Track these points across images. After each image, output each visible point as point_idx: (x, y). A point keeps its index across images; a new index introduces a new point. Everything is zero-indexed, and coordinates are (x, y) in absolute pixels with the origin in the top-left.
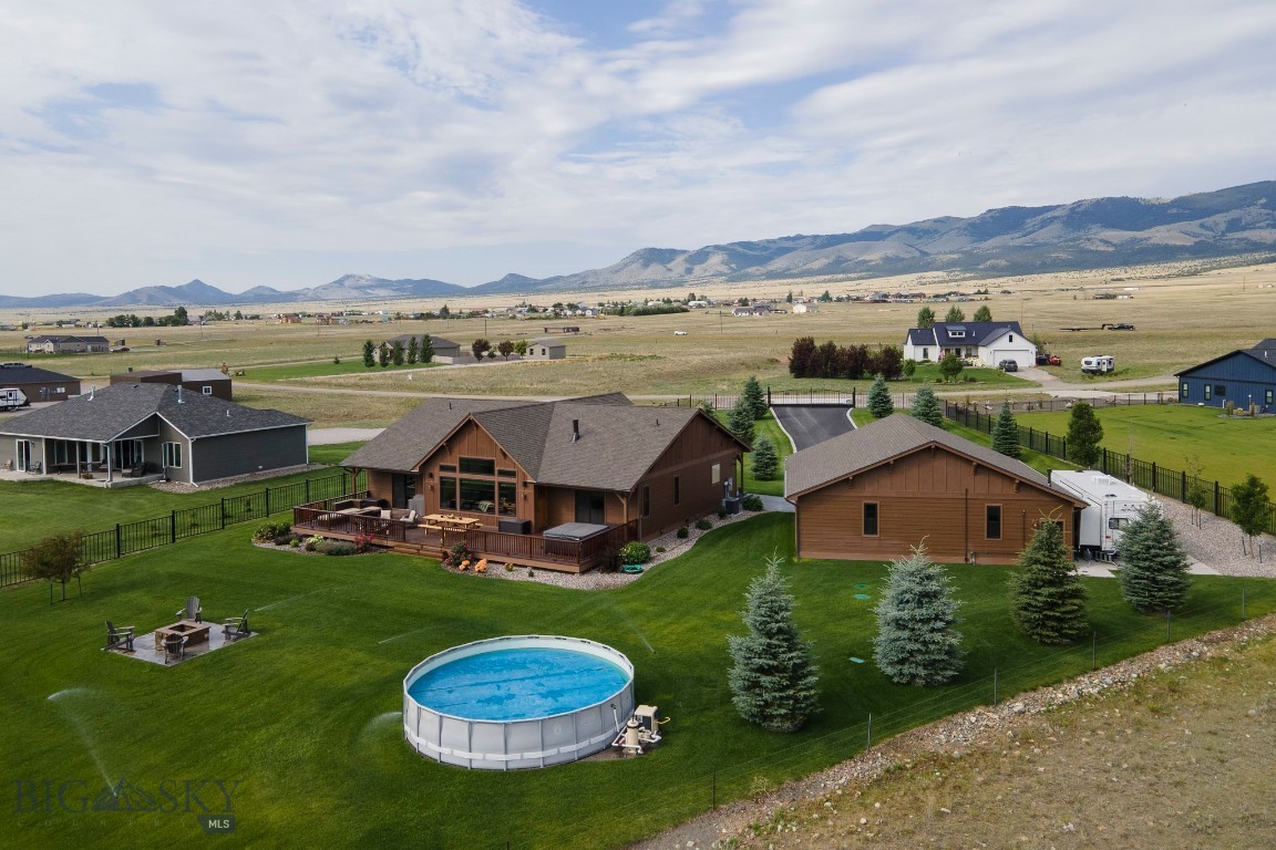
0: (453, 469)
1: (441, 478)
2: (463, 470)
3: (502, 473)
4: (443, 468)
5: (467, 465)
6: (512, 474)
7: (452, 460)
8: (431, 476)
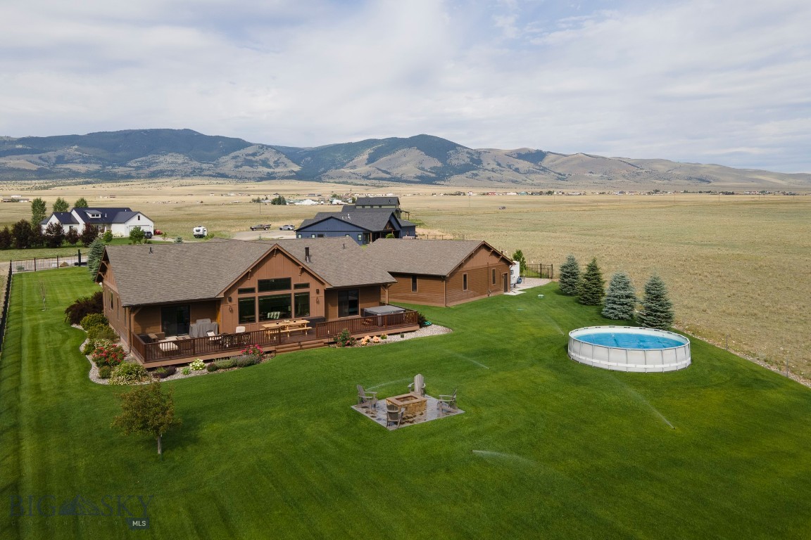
0: (252, 290)
1: (239, 299)
2: (261, 289)
3: (297, 286)
4: (241, 291)
5: (264, 285)
6: (307, 286)
7: (252, 283)
8: (230, 300)
